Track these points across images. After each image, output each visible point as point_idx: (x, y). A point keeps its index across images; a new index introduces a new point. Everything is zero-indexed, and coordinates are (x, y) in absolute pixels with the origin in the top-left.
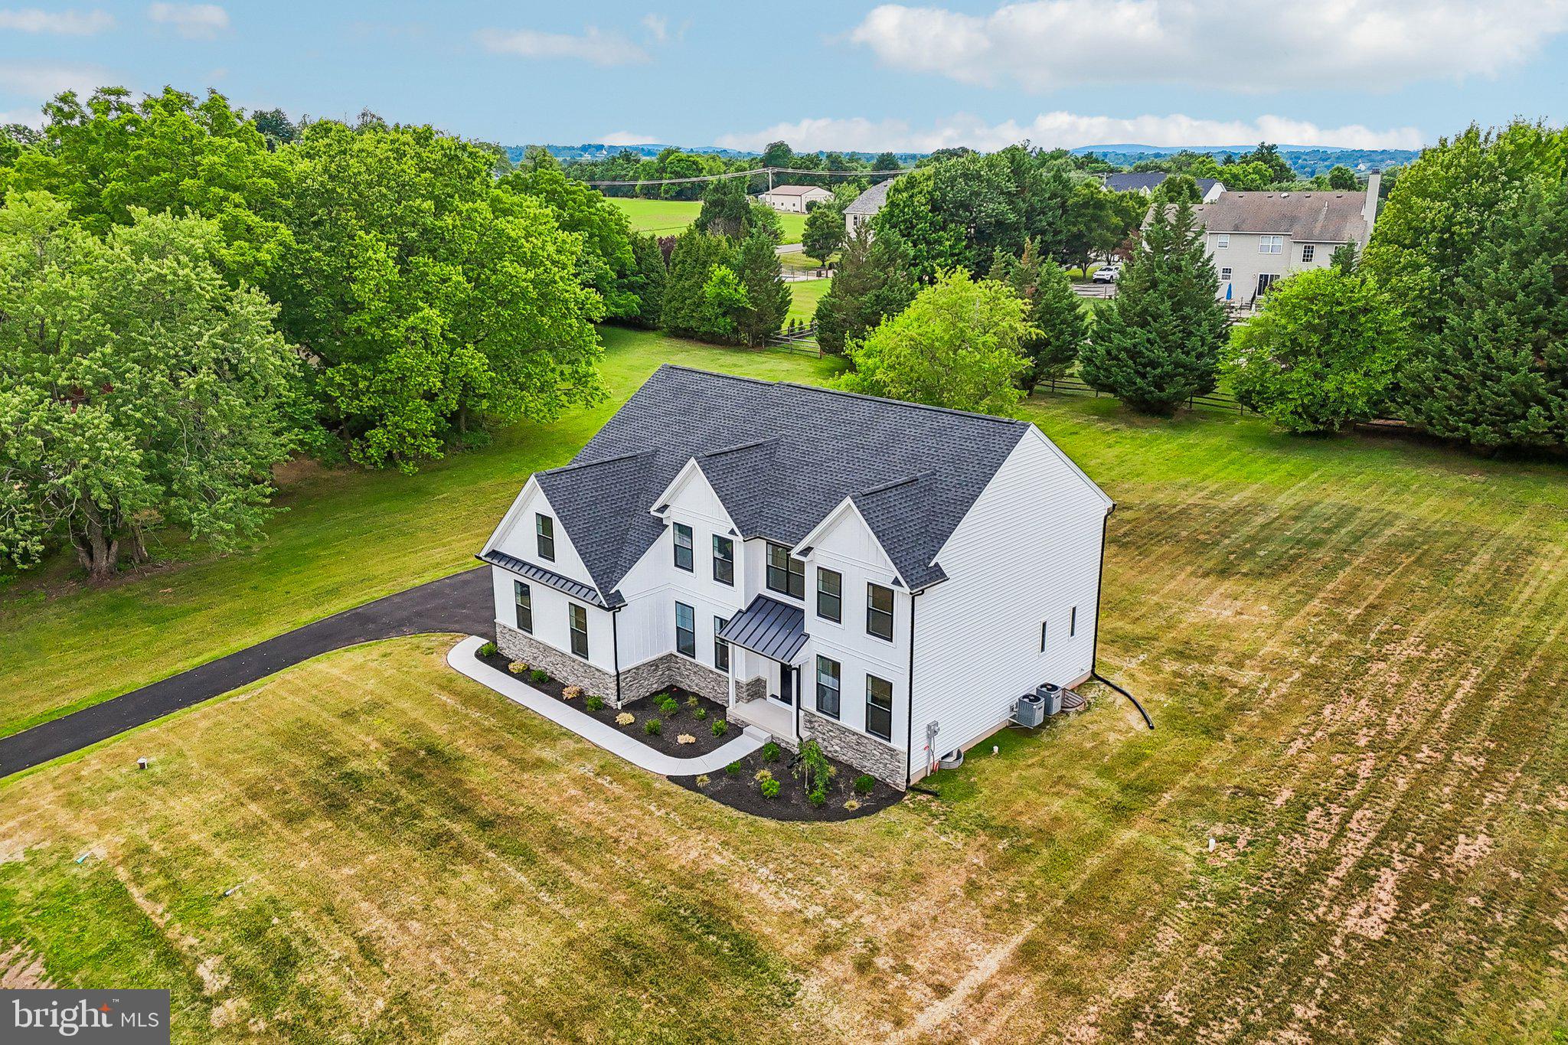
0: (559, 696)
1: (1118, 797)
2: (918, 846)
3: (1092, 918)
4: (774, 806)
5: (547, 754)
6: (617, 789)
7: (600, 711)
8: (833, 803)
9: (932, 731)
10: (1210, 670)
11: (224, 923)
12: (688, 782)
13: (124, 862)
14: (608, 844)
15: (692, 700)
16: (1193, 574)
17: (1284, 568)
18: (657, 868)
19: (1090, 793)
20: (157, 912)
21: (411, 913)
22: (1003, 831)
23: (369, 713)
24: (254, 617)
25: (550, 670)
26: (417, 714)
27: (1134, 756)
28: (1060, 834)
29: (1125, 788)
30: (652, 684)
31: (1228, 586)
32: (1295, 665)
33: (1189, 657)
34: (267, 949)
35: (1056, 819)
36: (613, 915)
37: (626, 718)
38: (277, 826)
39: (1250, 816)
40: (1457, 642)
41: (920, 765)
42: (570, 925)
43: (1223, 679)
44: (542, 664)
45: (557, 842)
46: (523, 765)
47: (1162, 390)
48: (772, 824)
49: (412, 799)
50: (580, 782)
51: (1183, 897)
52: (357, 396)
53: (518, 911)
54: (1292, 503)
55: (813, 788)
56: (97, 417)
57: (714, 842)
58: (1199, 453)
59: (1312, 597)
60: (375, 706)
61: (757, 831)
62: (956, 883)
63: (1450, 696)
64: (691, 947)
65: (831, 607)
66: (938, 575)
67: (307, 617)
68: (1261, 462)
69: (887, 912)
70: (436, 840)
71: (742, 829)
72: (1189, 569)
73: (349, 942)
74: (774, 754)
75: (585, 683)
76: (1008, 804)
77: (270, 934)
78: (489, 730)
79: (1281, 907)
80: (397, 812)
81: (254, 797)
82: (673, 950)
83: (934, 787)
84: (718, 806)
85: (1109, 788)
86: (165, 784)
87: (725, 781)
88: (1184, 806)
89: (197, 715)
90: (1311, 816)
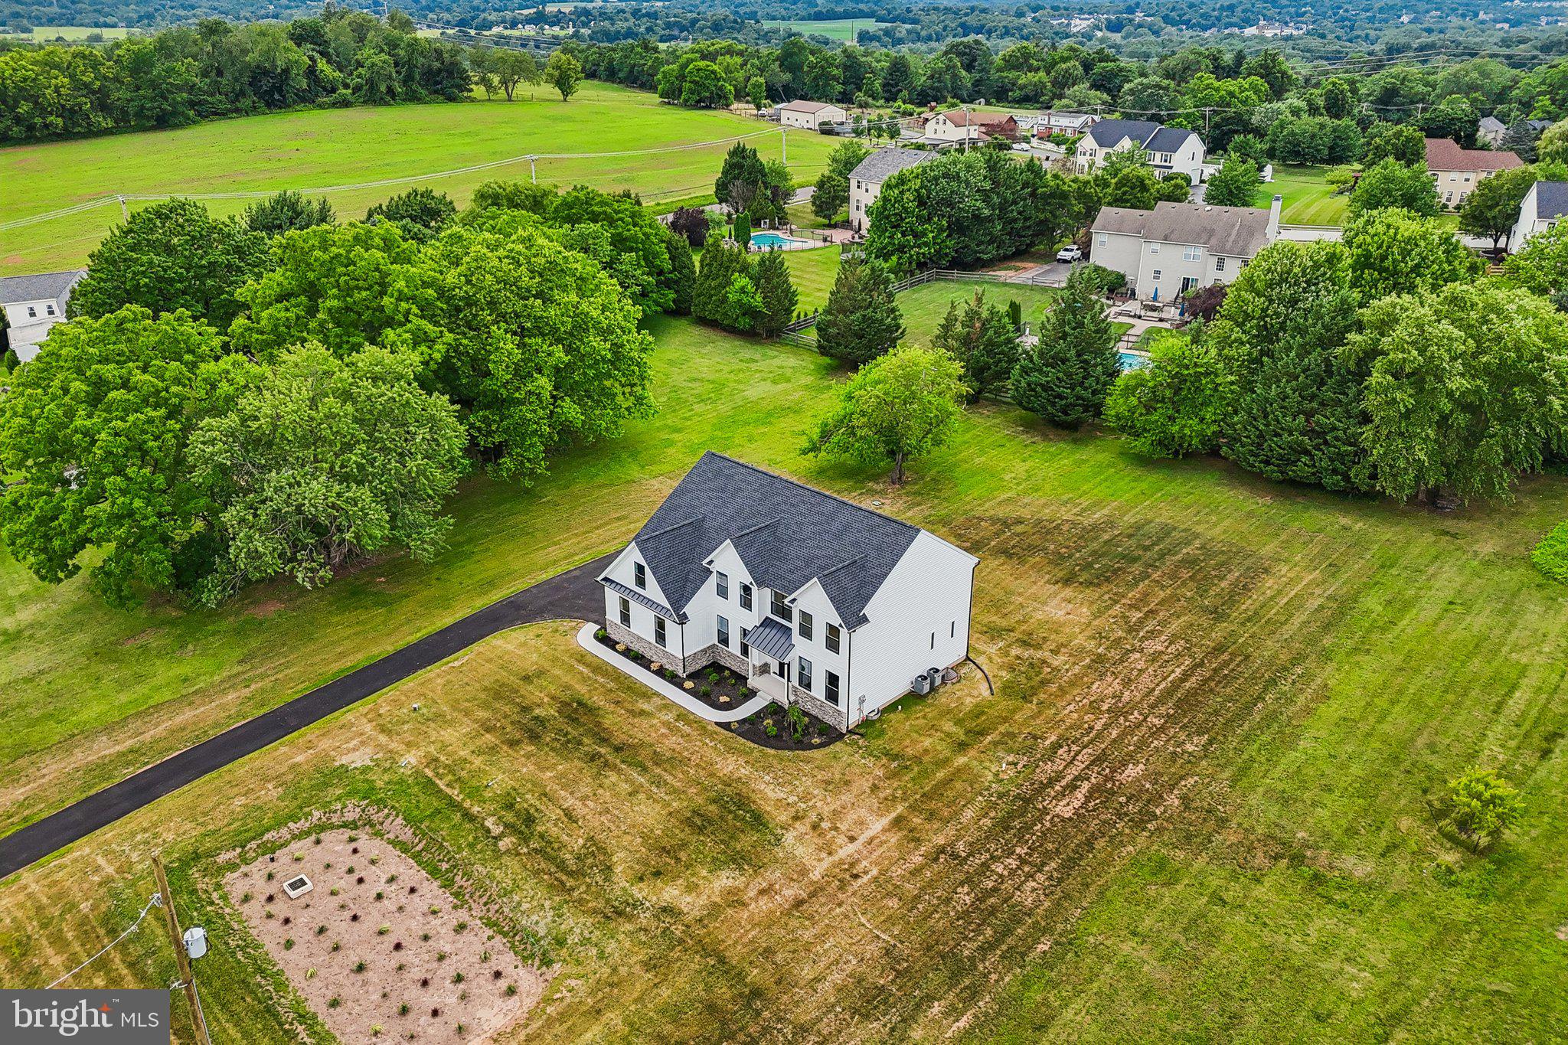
0: (648, 668)
1: (963, 737)
2: (849, 765)
3: (933, 805)
4: (773, 742)
5: (646, 707)
6: (687, 729)
7: (673, 679)
8: (805, 740)
9: (862, 701)
10: (1039, 654)
11: (492, 800)
12: (726, 726)
13: (427, 766)
14: (685, 762)
15: (727, 673)
16: (1048, 582)
17: (1107, 580)
18: (712, 775)
19: (948, 735)
20: (455, 793)
21: (587, 797)
22: (895, 757)
23: (538, 677)
24: (445, 603)
25: (641, 651)
26: (566, 679)
27: (978, 712)
28: (926, 759)
29: (968, 732)
30: (704, 662)
31: (1068, 592)
32: (1090, 653)
33: (1029, 645)
34: (518, 815)
35: (926, 751)
36: (691, 799)
37: (689, 684)
38: (505, 748)
39: (1028, 750)
40: (1187, 641)
41: (854, 719)
42: (669, 805)
43: (1044, 662)
44: (636, 647)
45: (658, 759)
46: (632, 713)
47: (1067, 414)
48: (772, 752)
49: (575, 733)
50: (666, 724)
51: (981, 794)
52: (490, 433)
53: (642, 796)
54: (1132, 521)
55: (796, 730)
56: (364, 493)
57: (741, 761)
58: (1086, 469)
59: (1116, 602)
60: (541, 673)
61: (765, 755)
62: (866, 786)
63: (1164, 679)
64: (730, 817)
65: (806, 632)
66: (864, 620)
67: (480, 603)
68: (1127, 479)
69: (829, 800)
70: (593, 757)
71: (756, 754)
72: (1047, 577)
73: (558, 811)
74: (775, 710)
75: (664, 661)
76: (901, 740)
77: (517, 806)
78: (611, 691)
79: (1027, 801)
80: (568, 741)
81: (488, 731)
82: (721, 818)
83: (862, 731)
84: (743, 741)
85: (959, 733)
86: (434, 721)
87: (747, 726)
88: (996, 744)
89: (432, 675)
90: (1060, 752)
